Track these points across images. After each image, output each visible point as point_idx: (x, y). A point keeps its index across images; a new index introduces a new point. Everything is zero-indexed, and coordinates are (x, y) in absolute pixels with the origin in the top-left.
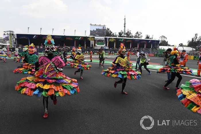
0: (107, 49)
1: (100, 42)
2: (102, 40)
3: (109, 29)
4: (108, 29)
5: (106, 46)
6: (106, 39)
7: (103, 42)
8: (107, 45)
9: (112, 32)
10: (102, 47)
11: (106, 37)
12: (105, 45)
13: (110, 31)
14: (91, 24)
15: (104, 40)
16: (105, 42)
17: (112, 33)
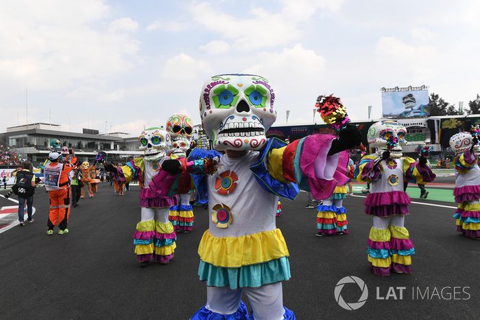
0: (435, 150)
1: (414, 132)
2: (418, 127)
3: (437, 96)
4: (433, 96)
5: (433, 142)
6: (431, 123)
7: (423, 132)
8: (437, 140)
9: (446, 104)
10: (420, 147)
11: (432, 118)
12: (428, 140)
13: (441, 101)
14: (384, 89)
15: (426, 126)
16: (429, 132)
17: (447, 107)
